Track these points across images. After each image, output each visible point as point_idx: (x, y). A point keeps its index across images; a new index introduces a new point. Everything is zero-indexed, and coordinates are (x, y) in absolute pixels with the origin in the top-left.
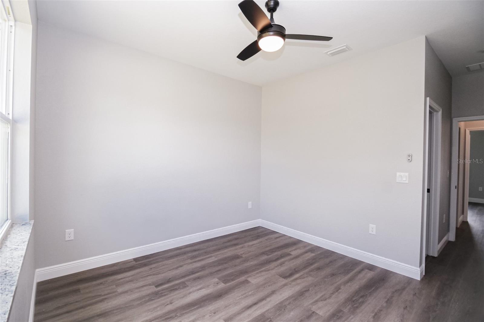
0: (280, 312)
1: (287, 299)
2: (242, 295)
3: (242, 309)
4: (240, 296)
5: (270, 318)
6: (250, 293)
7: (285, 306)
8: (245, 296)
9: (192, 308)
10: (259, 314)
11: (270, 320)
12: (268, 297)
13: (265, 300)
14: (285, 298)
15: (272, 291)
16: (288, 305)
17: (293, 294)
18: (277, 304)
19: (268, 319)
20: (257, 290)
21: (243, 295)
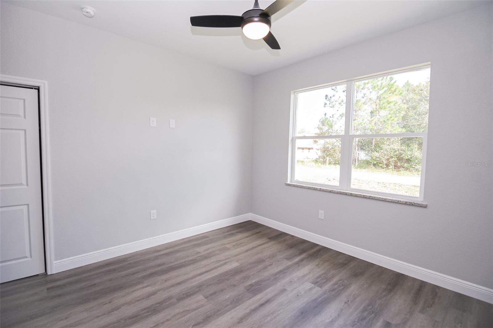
0: (238, 298)
1: (227, 311)
2: (278, 315)
3: (274, 299)
4: (280, 314)
5: (248, 292)
6: (269, 318)
7: (231, 303)
8: (275, 315)
9: (322, 299)
10: (258, 295)
11: (249, 291)
12: (248, 313)
13: (252, 309)
14: (228, 313)
15: (242, 322)
16: (228, 305)
17: (218, 318)
18: (239, 305)
19: (250, 292)
20: (261, 323)
21: (276, 316)
